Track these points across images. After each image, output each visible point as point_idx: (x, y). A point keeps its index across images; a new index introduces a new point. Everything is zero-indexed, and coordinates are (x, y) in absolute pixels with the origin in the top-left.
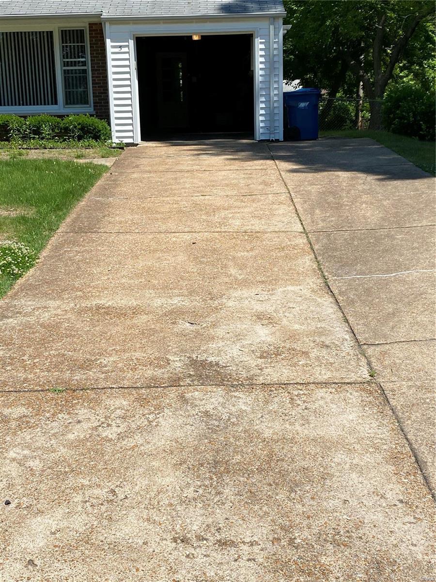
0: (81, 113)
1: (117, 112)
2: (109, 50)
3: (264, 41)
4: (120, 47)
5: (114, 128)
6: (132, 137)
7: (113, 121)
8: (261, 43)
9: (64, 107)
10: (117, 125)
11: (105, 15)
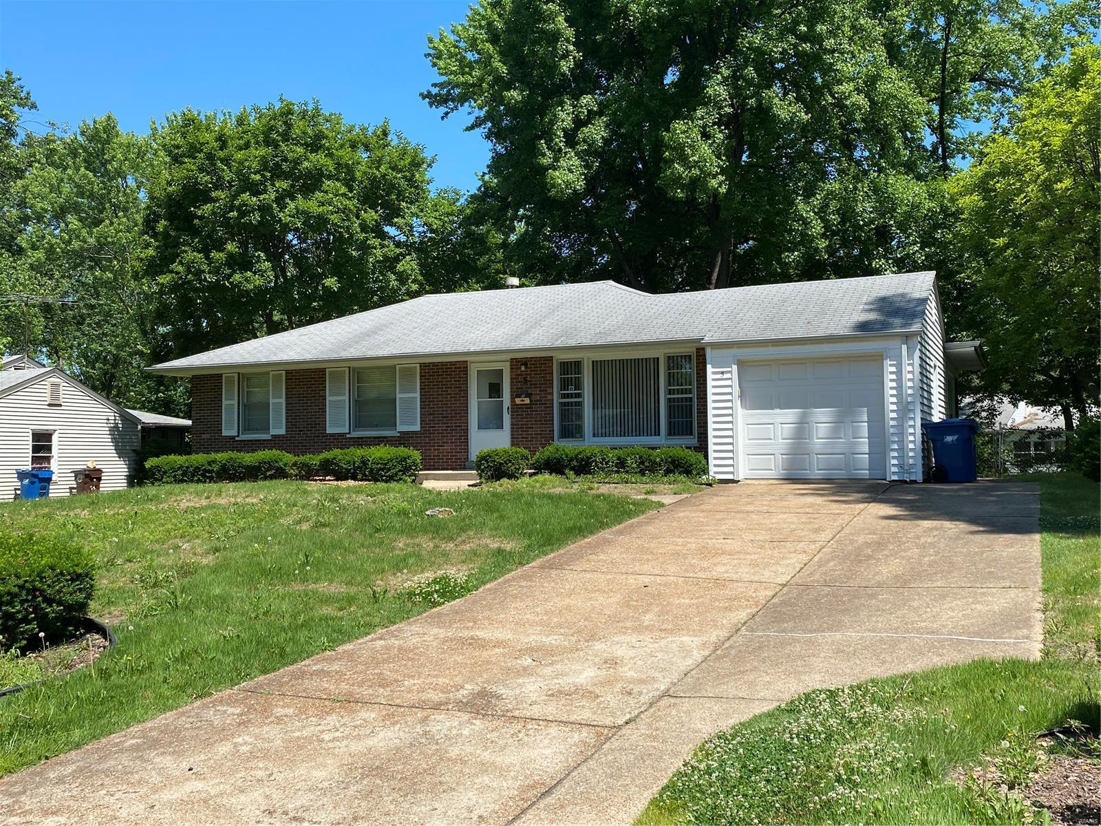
0: (677, 445)
1: (715, 444)
2: (710, 376)
3: (895, 363)
4: (722, 373)
5: (712, 462)
6: (733, 473)
7: (711, 455)
8: (891, 365)
9: (666, 439)
10: (716, 458)
11: (707, 339)
